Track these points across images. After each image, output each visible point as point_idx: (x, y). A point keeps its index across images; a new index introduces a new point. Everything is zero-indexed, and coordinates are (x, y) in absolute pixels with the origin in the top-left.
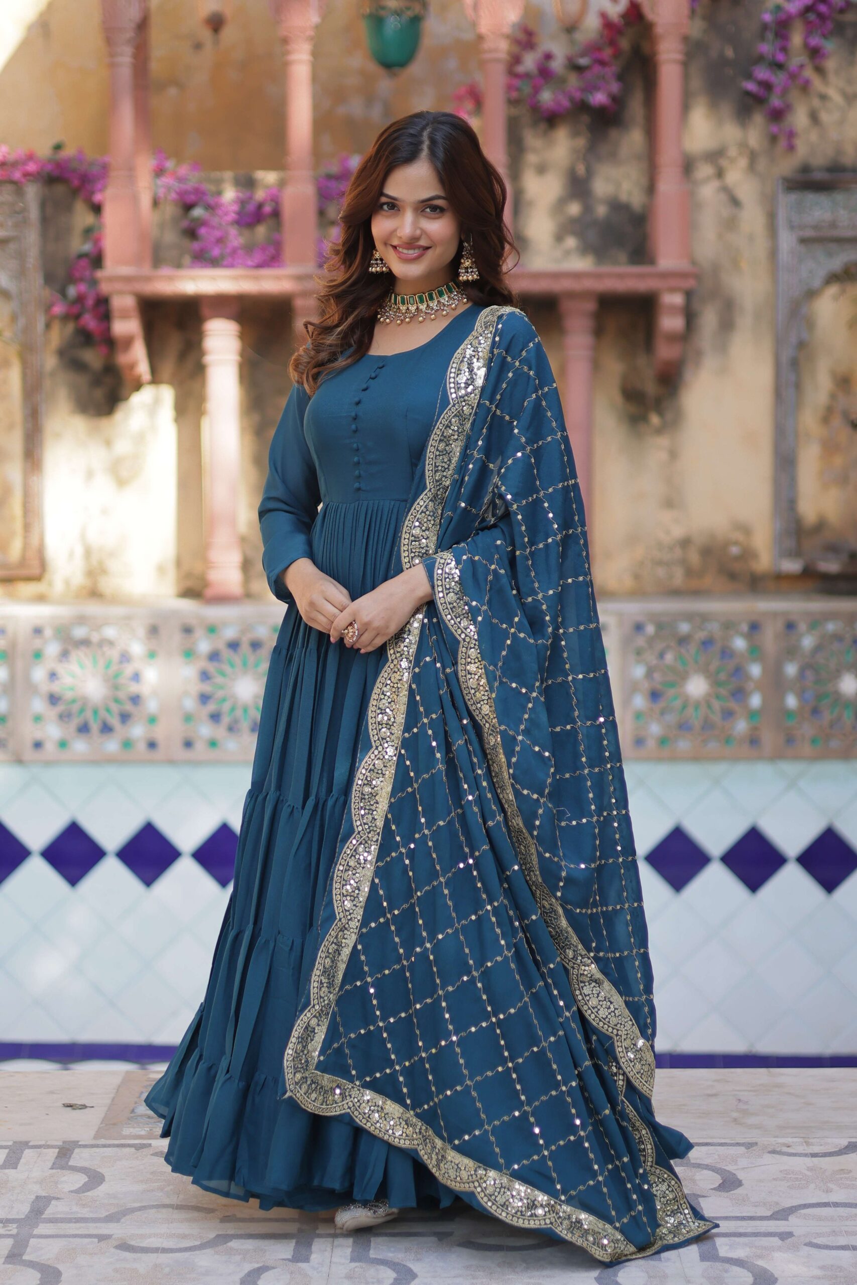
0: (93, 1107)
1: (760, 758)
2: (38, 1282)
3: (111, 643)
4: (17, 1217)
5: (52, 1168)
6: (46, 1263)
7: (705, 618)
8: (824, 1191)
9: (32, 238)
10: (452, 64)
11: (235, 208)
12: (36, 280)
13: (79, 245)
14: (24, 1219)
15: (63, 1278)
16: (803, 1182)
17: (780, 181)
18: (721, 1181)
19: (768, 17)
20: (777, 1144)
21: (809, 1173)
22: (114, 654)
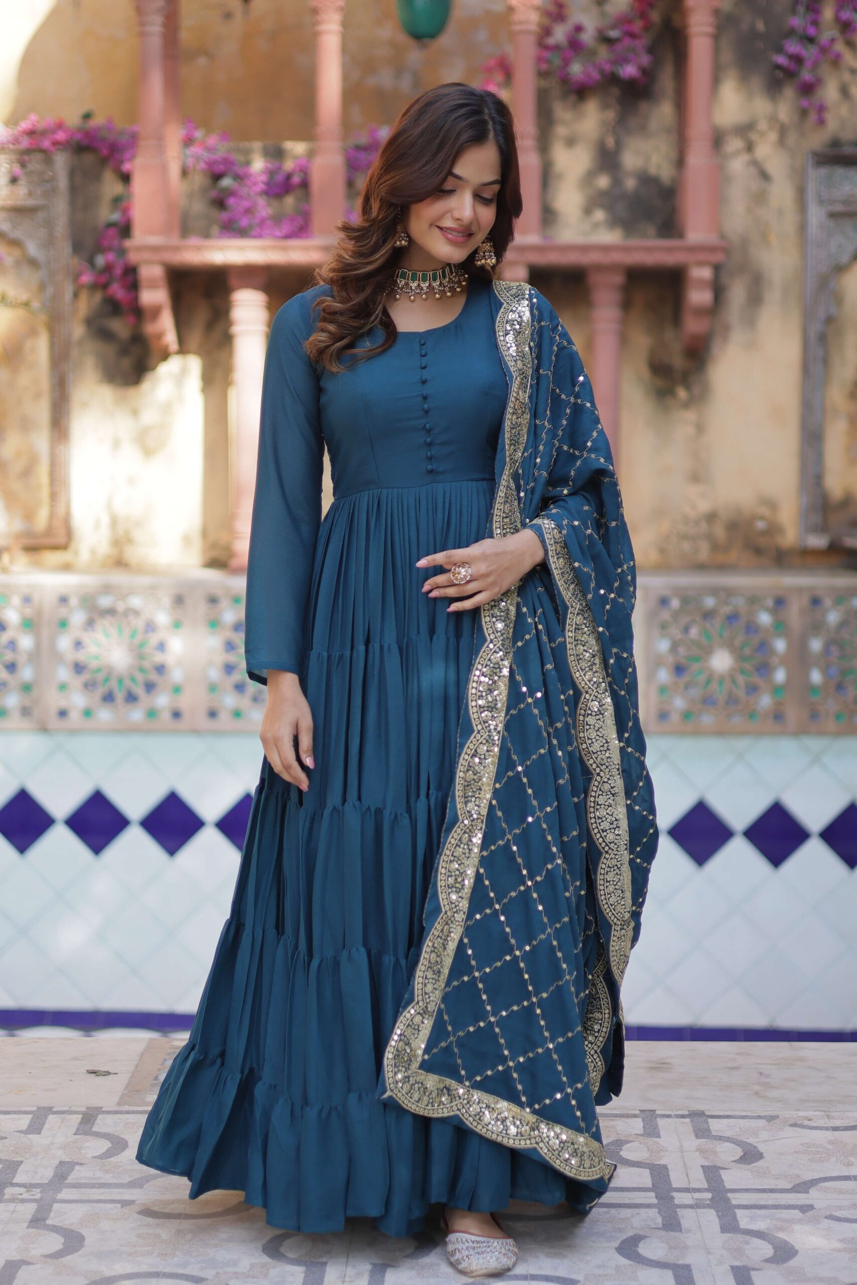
0: (116, 1074)
1: (783, 733)
2: (62, 1247)
3: (136, 613)
4: (40, 1182)
5: (75, 1134)
6: (69, 1228)
7: (729, 592)
8: (845, 1165)
9: (61, 207)
10: (482, 35)
11: (264, 178)
12: (65, 249)
13: (106, 215)
14: (47, 1184)
15: (87, 1242)
16: (824, 1156)
17: (810, 156)
18: (742, 1154)
20: (798, 1117)
21: (830, 1147)
22: (139, 623)
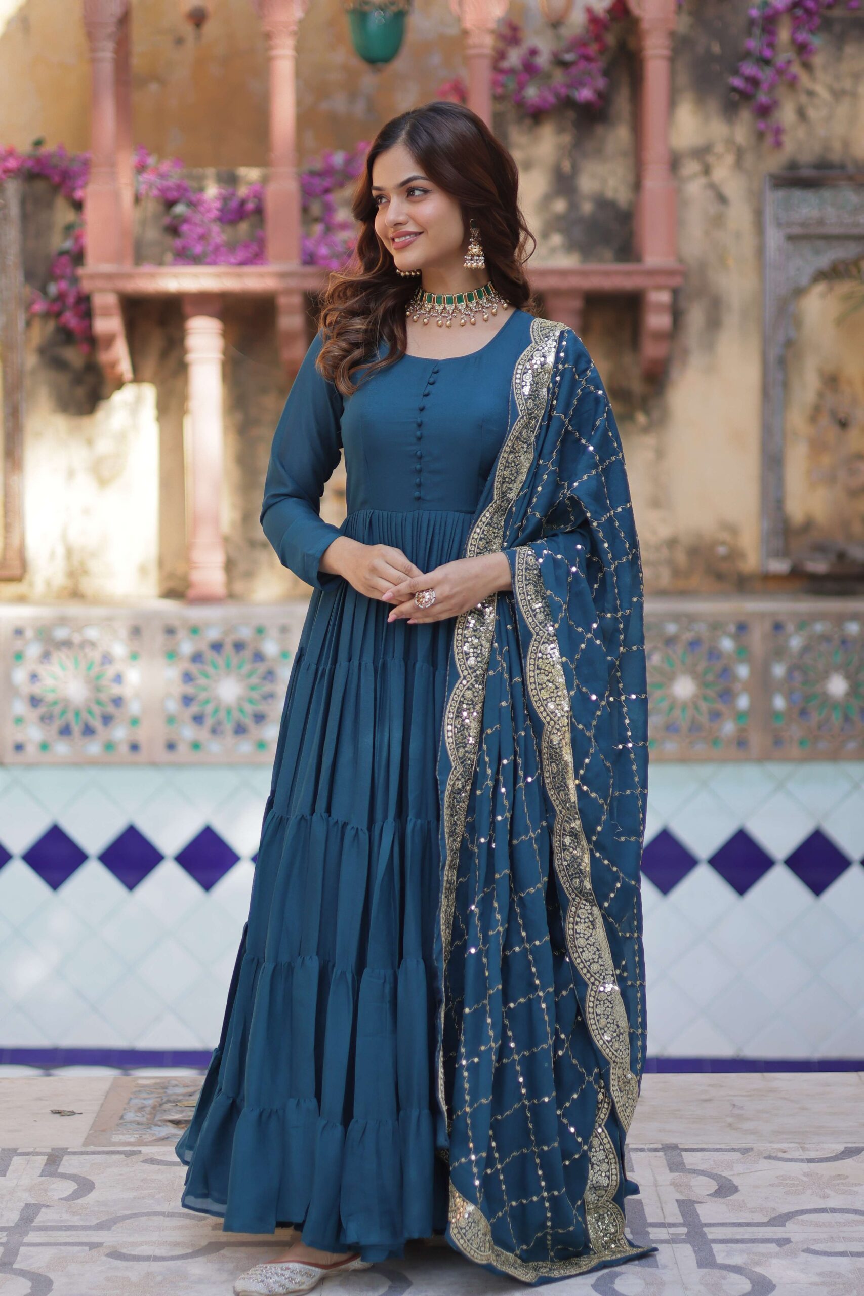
0: (81, 1113)
1: (748, 760)
2: (29, 1291)
3: (93, 644)
4: (7, 1225)
5: (41, 1176)
6: (36, 1271)
7: (691, 618)
8: (821, 1197)
9: (12, 236)
10: (436, 59)
11: (218, 204)
12: (16, 277)
13: (59, 242)
14: (14, 1227)
15: (55, 1286)
16: (799, 1188)
17: (768, 178)
18: (717, 1187)
19: (755, 13)
20: (773, 1149)
21: (805, 1179)
22: (95, 655)
